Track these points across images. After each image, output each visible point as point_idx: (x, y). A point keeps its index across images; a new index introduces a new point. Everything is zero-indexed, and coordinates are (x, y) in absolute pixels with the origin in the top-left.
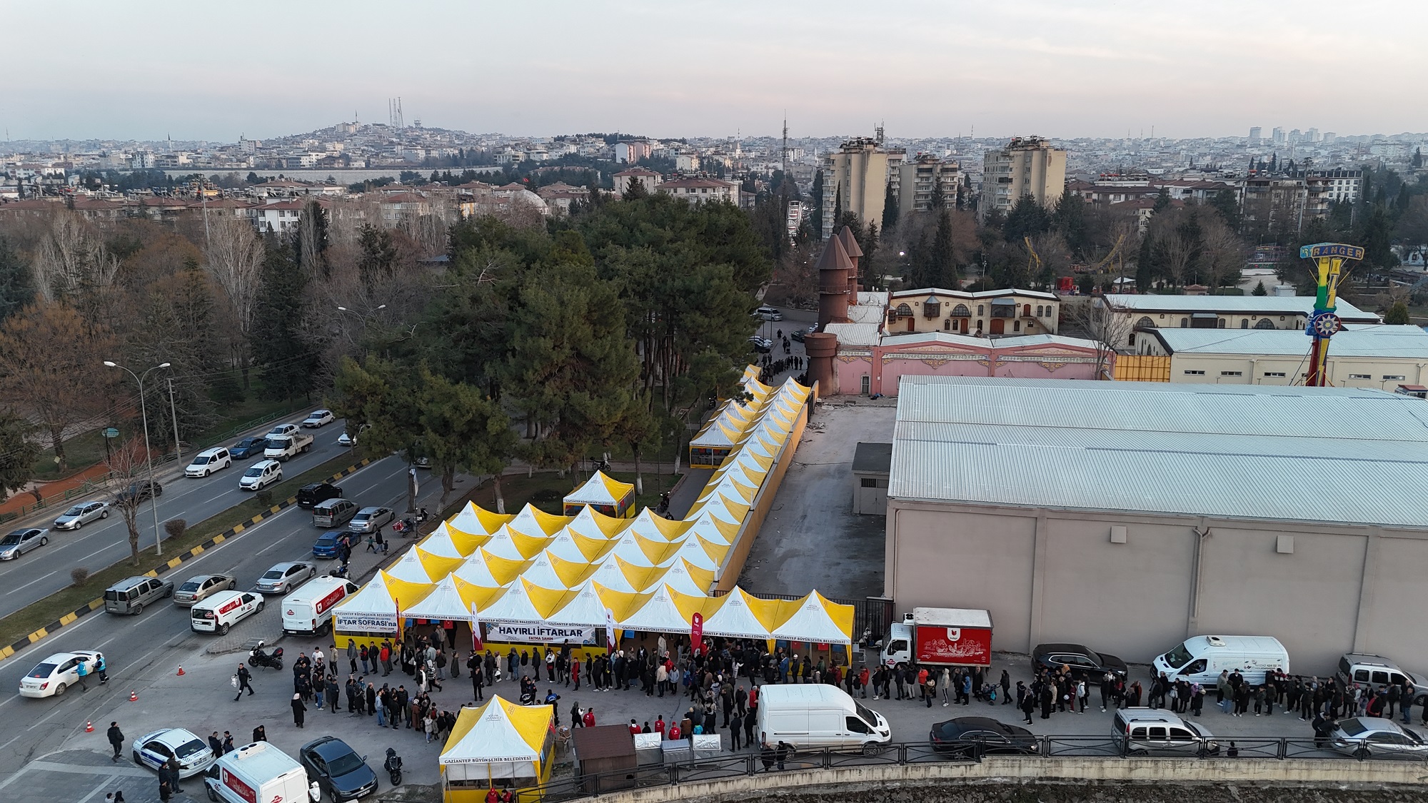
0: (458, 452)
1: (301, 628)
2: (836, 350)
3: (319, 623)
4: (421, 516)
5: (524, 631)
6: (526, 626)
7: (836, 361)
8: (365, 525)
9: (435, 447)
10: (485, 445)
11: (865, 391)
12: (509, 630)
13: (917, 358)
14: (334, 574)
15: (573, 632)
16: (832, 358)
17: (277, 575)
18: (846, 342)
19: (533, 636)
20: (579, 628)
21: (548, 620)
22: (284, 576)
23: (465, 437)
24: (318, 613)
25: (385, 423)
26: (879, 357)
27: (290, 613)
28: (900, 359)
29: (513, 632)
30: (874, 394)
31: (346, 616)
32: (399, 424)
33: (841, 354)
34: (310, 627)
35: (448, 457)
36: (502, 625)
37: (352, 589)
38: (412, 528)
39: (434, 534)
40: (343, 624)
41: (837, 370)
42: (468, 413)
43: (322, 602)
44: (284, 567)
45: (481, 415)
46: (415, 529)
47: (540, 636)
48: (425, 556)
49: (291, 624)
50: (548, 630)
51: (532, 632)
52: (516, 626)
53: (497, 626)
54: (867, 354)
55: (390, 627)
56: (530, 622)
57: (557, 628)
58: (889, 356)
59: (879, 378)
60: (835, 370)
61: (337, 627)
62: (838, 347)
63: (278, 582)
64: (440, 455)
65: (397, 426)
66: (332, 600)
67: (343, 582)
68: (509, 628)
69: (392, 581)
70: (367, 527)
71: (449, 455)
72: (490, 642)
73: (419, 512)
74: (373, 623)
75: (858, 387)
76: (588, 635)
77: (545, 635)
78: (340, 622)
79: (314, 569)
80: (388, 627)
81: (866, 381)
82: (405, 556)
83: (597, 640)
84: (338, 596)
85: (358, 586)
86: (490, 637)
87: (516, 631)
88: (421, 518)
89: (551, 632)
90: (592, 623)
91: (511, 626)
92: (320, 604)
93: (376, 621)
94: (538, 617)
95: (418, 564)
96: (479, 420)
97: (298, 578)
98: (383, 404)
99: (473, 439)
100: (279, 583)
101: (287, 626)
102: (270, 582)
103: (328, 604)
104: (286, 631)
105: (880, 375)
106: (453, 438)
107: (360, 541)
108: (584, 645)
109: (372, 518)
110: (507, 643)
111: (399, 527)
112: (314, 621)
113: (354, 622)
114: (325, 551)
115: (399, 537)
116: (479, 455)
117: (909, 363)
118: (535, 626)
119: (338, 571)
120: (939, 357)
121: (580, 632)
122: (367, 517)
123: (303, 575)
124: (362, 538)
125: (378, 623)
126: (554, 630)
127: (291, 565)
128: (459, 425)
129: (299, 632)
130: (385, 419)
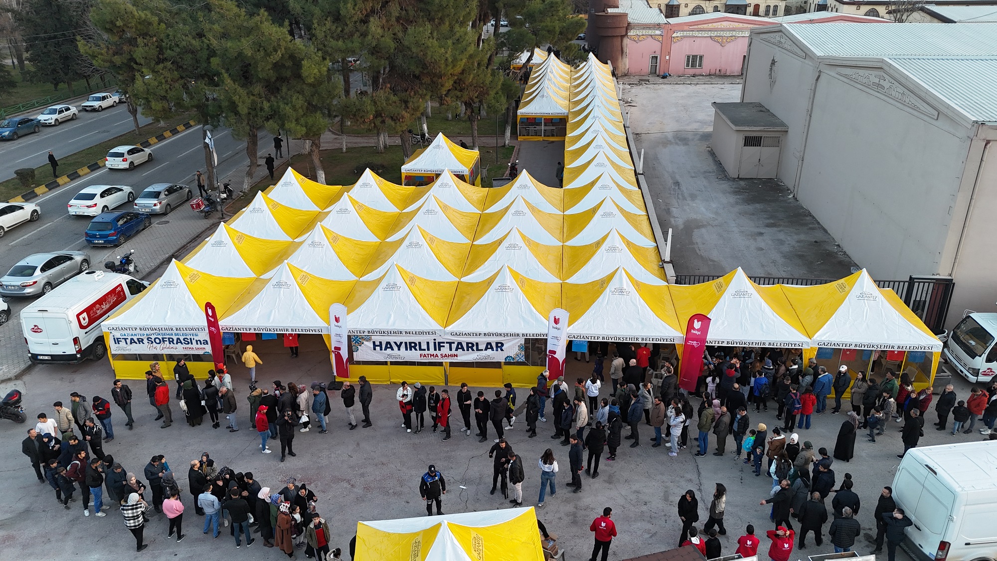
0: (266, 105)
1: (57, 351)
2: (627, 29)
3: (86, 341)
4: (224, 192)
5: (411, 346)
6: (416, 339)
7: (626, 41)
8: (155, 205)
9: (236, 98)
10: (300, 97)
11: (654, 72)
12: (389, 345)
13: (706, 35)
14: (111, 267)
15: (489, 346)
16: (622, 37)
17: (29, 271)
18: (636, 22)
19: (426, 352)
20: (499, 339)
21: (450, 329)
22: (38, 272)
23: (272, 88)
24: (82, 327)
25: (166, 73)
26: (669, 35)
27: (36, 330)
28: (689, 37)
29: (395, 348)
30: (662, 73)
31: (126, 332)
32: (184, 75)
33: (631, 33)
34: (71, 350)
35: (253, 113)
36: (377, 339)
37: (136, 288)
38: (215, 207)
39: (247, 211)
40: (123, 343)
41: (625, 49)
42: (276, 51)
43: (88, 310)
44: (38, 259)
45: (292, 57)
46: (219, 208)
47: (438, 352)
48: (240, 238)
49: (41, 346)
50: (450, 344)
51: (424, 346)
52: (398, 339)
53: (369, 340)
54: (658, 32)
55: (199, 346)
56: (422, 333)
57: (464, 340)
58: (678, 34)
59: (667, 57)
60: (625, 50)
61: (114, 349)
62: (629, 26)
63: (29, 280)
64: (243, 109)
65: (182, 78)
66: (105, 307)
67: (122, 279)
68: (388, 343)
69: (194, 277)
70: (158, 207)
71: (254, 109)
72: (359, 363)
73: (222, 188)
74: (171, 341)
75: (646, 65)
76: (512, 349)
77: (445, 350)
78: (117, 341)
79: (85, 261)
80: (194, 345)
81: (654, 60)
82: (211, 240)
83: (527, 356)
84: (115, 298)
85: (145, 283)
86: (357, 356)
87: (399, 347)
88: (225, 195)
89: (454, 346)
90: (521, 332)
91: (392, 339)
92: (85, 315)
93: (175, 338)
94: (433, 325)
95: (231, 250)
96: (289, 63)
97: (62, 273)
98: (161, 49)
99: (284, 89)
100: (31, 282)
101: (35, 349)
102: (18, 281)
103: (99, 312)
104: (34, 357)
105: (669, 54)
106: (258, 88)
107: (150, 224)
108: (506, 363)
109: (162, 196)
110: (385, 363)
111: (198, 206)
112: (76, 341)
113: (141, 341)
114: (101, 237)
115: (200, 218)
116: (294, 108)
117: (698, 40)
118: (430, 339)
119: (117, 263)
120: (728, 34)
121: (500, 346)
122: (156, 195)
123: (69, 270)
124: (152, 220)
125: (179, 341)
126: (460, 343)
127: (48, 257)
128: (264, 69)
129: (54, 358)
130: (165, 67)
